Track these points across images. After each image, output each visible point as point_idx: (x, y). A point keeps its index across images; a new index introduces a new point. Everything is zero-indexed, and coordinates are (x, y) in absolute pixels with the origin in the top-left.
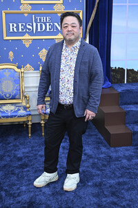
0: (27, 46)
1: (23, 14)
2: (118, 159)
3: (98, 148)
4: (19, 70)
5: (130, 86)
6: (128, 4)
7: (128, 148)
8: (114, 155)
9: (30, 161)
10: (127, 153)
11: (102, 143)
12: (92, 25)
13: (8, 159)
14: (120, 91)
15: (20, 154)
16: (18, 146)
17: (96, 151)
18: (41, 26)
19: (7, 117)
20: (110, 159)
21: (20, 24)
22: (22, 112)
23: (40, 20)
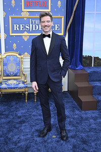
0: (26, 40)
1: (23, 18)
2: (87, 119)
3: (73, 111)
4: (20, 56)
5: (96, 69)
6: (95, 12)
7: (94, 111)
8: (84, 116)
9: (27, 119)
10: (94, 115)
11: (76, 108)
12: (70, 26)
13: (12, 117)
14: (89, 72)
15: (19, 114)
16: (18, 108)
17: (72, 113)
18: (36, 26)
19: (11, 88)
20: (82, 119)
21: (21, 25)
22: (21, 85)
23: (35, 22)
